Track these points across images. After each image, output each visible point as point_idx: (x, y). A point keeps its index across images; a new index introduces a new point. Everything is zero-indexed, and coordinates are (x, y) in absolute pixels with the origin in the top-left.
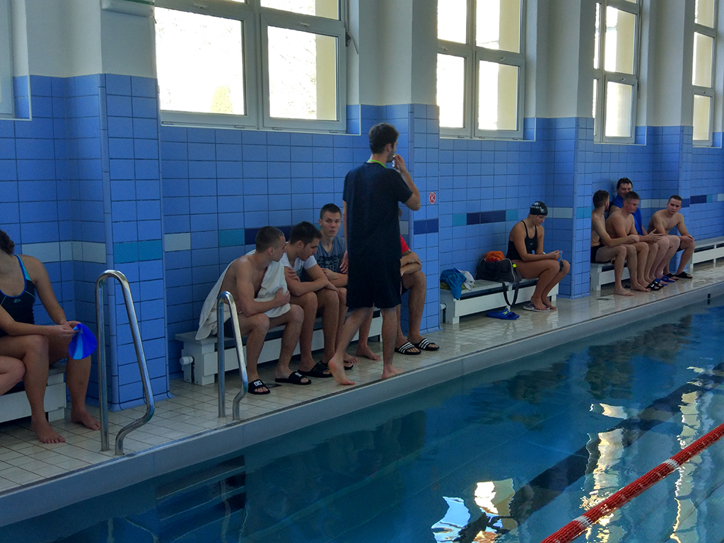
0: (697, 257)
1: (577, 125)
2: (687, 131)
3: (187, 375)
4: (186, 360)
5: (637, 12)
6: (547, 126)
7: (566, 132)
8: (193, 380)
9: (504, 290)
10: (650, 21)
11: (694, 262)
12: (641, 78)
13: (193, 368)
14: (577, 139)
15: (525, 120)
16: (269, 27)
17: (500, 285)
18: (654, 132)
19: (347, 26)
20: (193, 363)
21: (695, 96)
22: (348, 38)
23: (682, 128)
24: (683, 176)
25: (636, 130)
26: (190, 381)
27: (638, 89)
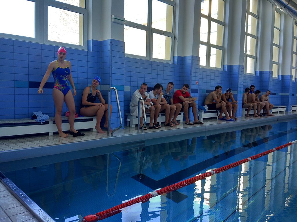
0: (274, 110)
1: (239, 67)
2: (271, 73)
3: (128, 125)
4: (128, 120)
5: (256, 38)
6: (230, 67)
7: (236, 69)
8: (130, 126)
9: (217, 112)
10: (260, 41)
11: (272, 111)
12: (257, 57)
13: (130, 122)
14: (239, 71)
15: (224, 65)
16: (154, 33)
17: (216, 110)
18: (261, 73)
19: (175, 34)
20: (130, 121)
21: (273, 64)
22: (175, 38)
23: (270, 72)
24: (270, 85)
25: (256, 72)
26: (129, 126)
27: (256, 60)
